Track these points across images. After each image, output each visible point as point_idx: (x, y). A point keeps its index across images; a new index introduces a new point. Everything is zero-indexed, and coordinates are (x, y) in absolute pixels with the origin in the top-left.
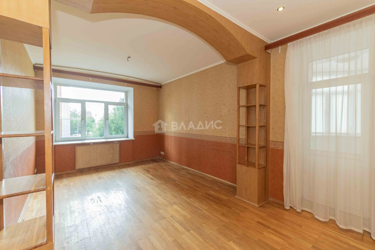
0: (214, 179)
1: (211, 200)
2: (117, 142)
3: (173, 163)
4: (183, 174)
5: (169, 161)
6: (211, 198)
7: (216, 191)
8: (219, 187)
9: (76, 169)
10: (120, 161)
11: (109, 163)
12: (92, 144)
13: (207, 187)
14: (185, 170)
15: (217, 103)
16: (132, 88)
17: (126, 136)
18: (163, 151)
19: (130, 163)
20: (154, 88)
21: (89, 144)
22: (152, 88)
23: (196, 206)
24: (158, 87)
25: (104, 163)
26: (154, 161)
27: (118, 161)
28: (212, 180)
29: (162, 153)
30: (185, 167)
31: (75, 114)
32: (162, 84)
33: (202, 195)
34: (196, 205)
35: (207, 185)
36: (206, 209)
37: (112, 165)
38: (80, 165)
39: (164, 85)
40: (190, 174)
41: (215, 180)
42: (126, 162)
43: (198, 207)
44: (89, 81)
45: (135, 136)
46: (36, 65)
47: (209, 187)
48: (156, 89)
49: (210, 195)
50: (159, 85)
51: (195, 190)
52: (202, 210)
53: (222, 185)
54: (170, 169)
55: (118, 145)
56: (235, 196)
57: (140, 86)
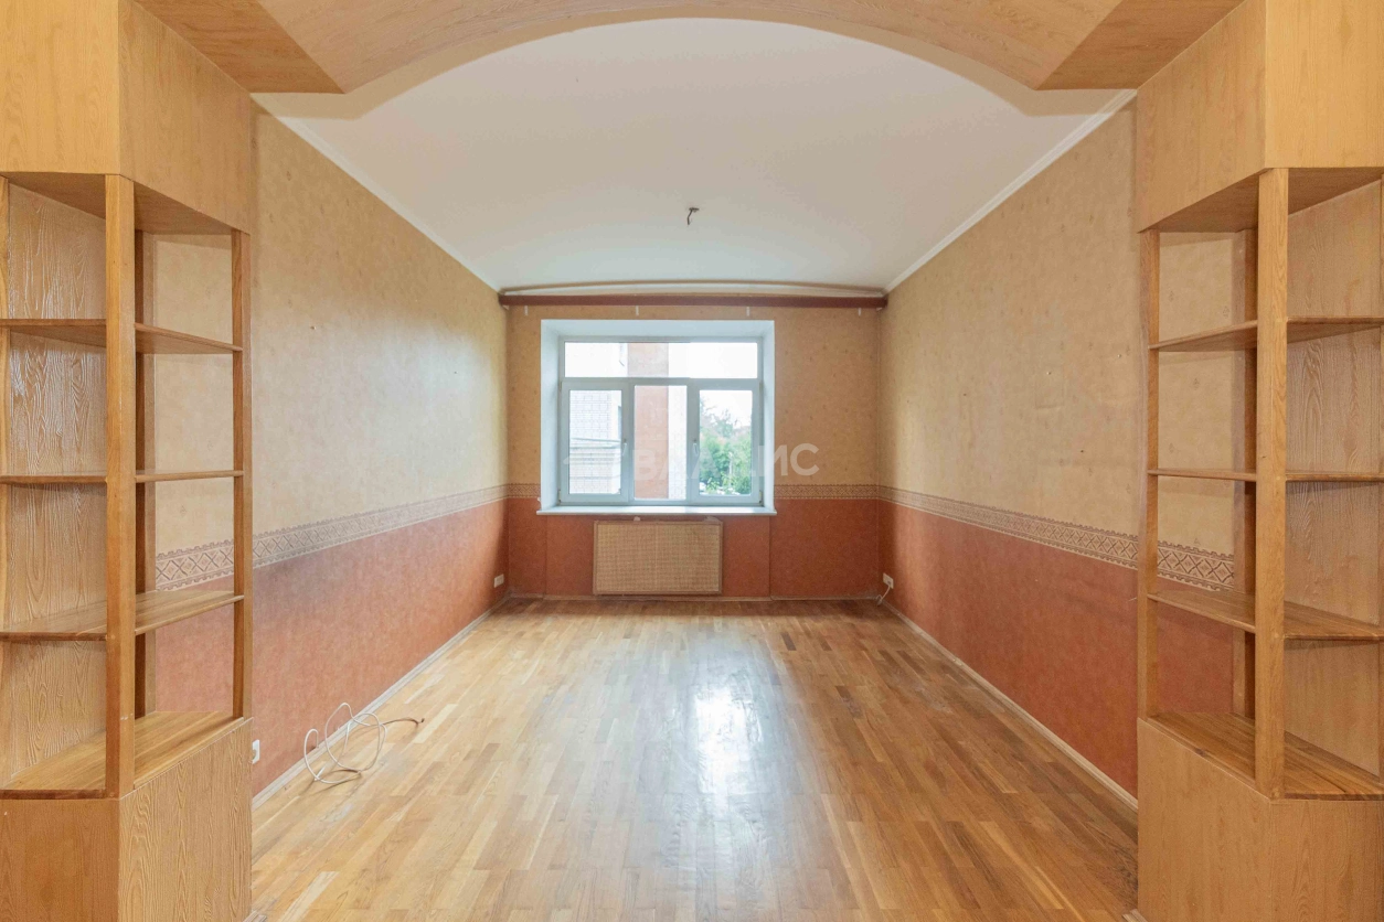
0: (1070, 759)
1: (952, 876)
2: (717, 521)
3: (918, 630)
4: (919, 694)
5: (907, 620)
6: (962, 863)
7: (1028, 832)
8: (1065, 819)
9: (594, 592)
10: (726, 587)
11: (687, 591)
12: (638, 519)
13: (993, 791)
14: (955, 676)
15: (1091, 345)
16: (771, 323)
17: (758, 500)
18: (891, 574)
19: (760, 599)
20: (860, 311)
21: (629, 518)
22: (848, 312)
23: (843, 871)
24: (877, 303)
25: (671, 585)
26: (851, 608)
27: (716, 588)
28: (1056, 766)
29: (887, 579)
30: (959, 662)
31: (726, 425)
32: (889, 288)
33: (925, 830)
34: (847, 865)
35: (999, 781)
36: (882, 907)
37: (698, 599)
38: (604, 582)
39: (894, 291)
40: (955, 698)
41: (1069, 767)
42: (744, 595)
43: (853, 877)
44: (632, 316)
45: (778, 502)
46: (507, 294)
47: (1004, 801)
48: (870, 312)
49: (966, 842)
50: (880, 295)
51: (914, 787)
52: (855, 906)
53: (1092, 811)
54: (884, 653)
55: (718, 530)
56: (1127, 917)
57: (799, 311)
